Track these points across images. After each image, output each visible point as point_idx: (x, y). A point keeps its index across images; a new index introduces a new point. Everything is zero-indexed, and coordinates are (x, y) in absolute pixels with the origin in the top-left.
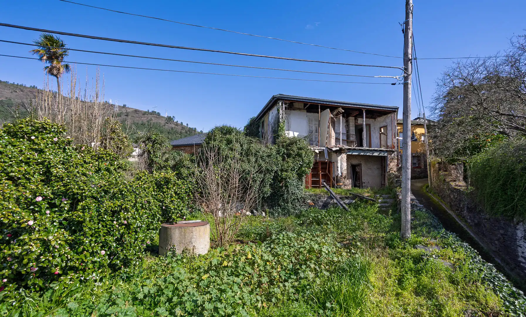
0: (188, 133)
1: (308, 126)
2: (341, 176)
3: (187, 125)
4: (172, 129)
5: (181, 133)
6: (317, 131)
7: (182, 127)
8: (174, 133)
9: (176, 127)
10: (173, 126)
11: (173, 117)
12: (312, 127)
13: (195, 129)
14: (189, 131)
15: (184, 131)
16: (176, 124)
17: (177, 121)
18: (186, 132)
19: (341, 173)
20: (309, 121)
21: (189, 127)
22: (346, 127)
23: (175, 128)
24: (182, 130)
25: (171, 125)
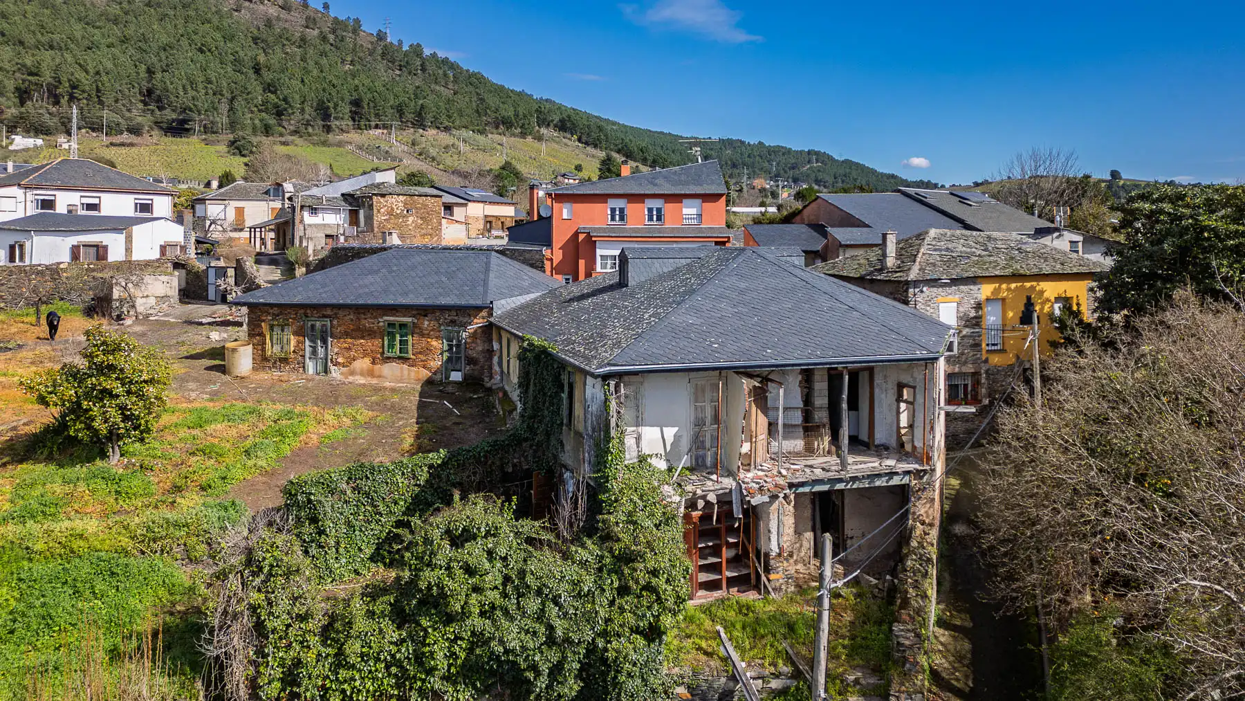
0: (331, 37)
1: (693, 408)
2: (779, 555)
3: (326, 6)
4: (269, 23)
5: (303, 39)
6: (716, 419)
7: (308, 18)
9: (284, 14)
12: (703, 409)
14: (334, 31)
15: (316, 32)
18: (324, 39)
19: (779, 548)
20: (696, 394)
21: (332, 14)
22: (804, 384)
23: (278, 18)
24: (307, 27)
25: (261, 6)
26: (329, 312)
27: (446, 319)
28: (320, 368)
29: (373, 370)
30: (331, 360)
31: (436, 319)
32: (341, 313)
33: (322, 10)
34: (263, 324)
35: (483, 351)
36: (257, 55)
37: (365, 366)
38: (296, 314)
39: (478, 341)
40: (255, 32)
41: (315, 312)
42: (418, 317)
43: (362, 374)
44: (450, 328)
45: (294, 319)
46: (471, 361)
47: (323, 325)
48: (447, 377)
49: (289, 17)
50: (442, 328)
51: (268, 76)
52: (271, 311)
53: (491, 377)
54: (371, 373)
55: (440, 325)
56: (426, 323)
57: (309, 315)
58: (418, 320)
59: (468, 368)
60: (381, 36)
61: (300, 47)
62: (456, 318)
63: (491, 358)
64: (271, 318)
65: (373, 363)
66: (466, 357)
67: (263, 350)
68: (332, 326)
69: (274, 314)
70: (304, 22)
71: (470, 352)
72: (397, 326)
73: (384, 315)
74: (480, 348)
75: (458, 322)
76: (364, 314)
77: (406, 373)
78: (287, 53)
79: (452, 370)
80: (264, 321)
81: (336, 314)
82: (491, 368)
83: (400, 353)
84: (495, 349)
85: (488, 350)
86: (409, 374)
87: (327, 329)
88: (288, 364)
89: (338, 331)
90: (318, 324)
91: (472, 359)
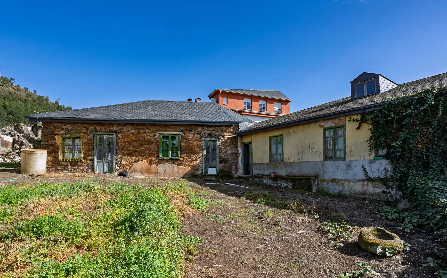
0: (37, 101)
3: (35, 91)
4: (10, 93)
5: (25, 100)
7: (27, 94)
8: (13, 100)
9: (17, 92)
10: (12, 90)
11: (12, 79)
13: (47, 98)
14: (38, 99)
15: (31, 99)
16: (16, 88)
17: (18, 86)
18: (34, 101)
21: (37, 94)
23: (15, 93)
24: (27, 97)
25: (7, 88)
26: (115, 128)
27: (205, 133)
28: (106, 169)
29: (150, 169)
30: (116, 163)
31: (198, 133)
32: (125, 129)
33: (33, 93)
34: (56, 137)
35: (231, 154)
36: (5, 103)
37: (144, 166)
38: (87, 129)
39: (228, 148)
40: (5, 95)
41: (103, 128)
42: (185, 131)
43: (141, 172)
44: (208, 139)
45: (84, 133)
46: (223, 161)
47: (109, 138)
48: (206, 172)
49: (19, 93)
50: (203, 139)
51: (9, 110)
52: (64, 127)
53: (237, 171)
54: (148, 171)
55: (201, 137)
56: (191, 135)
57: (98, 130)
58: (185, 133)
59: (221, 165)
60: (56, 102)
61: (24, 102)
62: (212, 132)
63: (236, 158)
64: (64, 132)
65: (150, 163)
66: (220, 158)
67: (56, 157)
68: (117, 138)
69: (66, 129)
70: (26, 95)
71: (222, 155)
72: (170, 138)
73: (159, 130)
74: (229, 152)
75: (213, 135)
76: (143, 129)
77: (176, 170)
78: (18, 104)
79: (209, 167)
80: (57, 135)
81: (121, 129)
82: (236, 165)
83: (172, 156)
84: (239, 152)
85: (235, 153)
86: (178, 170)
87: (112, 141)
88: (79, 166)
89: (123, 141)
90: (105, 137)
91: (224, 159)
